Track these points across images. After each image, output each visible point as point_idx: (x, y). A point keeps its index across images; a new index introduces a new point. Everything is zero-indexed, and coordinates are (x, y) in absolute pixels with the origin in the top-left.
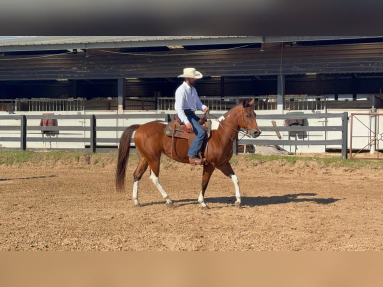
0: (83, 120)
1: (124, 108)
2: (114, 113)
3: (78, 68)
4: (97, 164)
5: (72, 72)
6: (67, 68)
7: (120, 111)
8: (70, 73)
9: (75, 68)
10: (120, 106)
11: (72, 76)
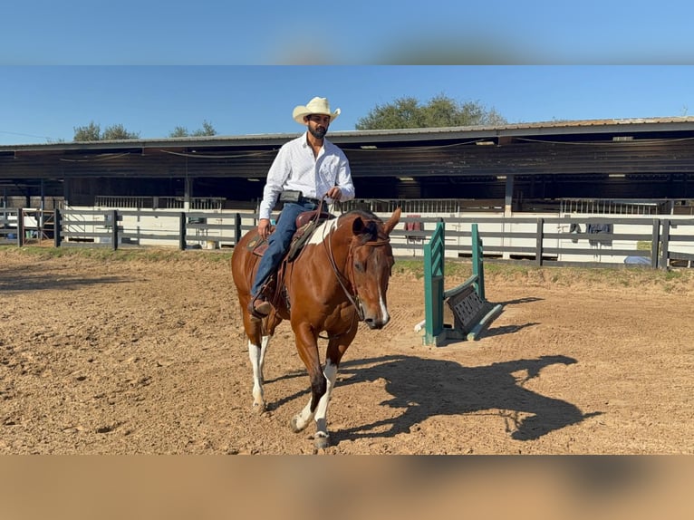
0: (457, 224)
1: (513, 210)
2: (500, 216)
3: (454, 162)
4: (557, 282)
5: (447, 168)
6: (441, 163)
7: (508, 214)
8: (442, 168)
9: (450, 163)
10: (508, 207)
11: (446, 172)
